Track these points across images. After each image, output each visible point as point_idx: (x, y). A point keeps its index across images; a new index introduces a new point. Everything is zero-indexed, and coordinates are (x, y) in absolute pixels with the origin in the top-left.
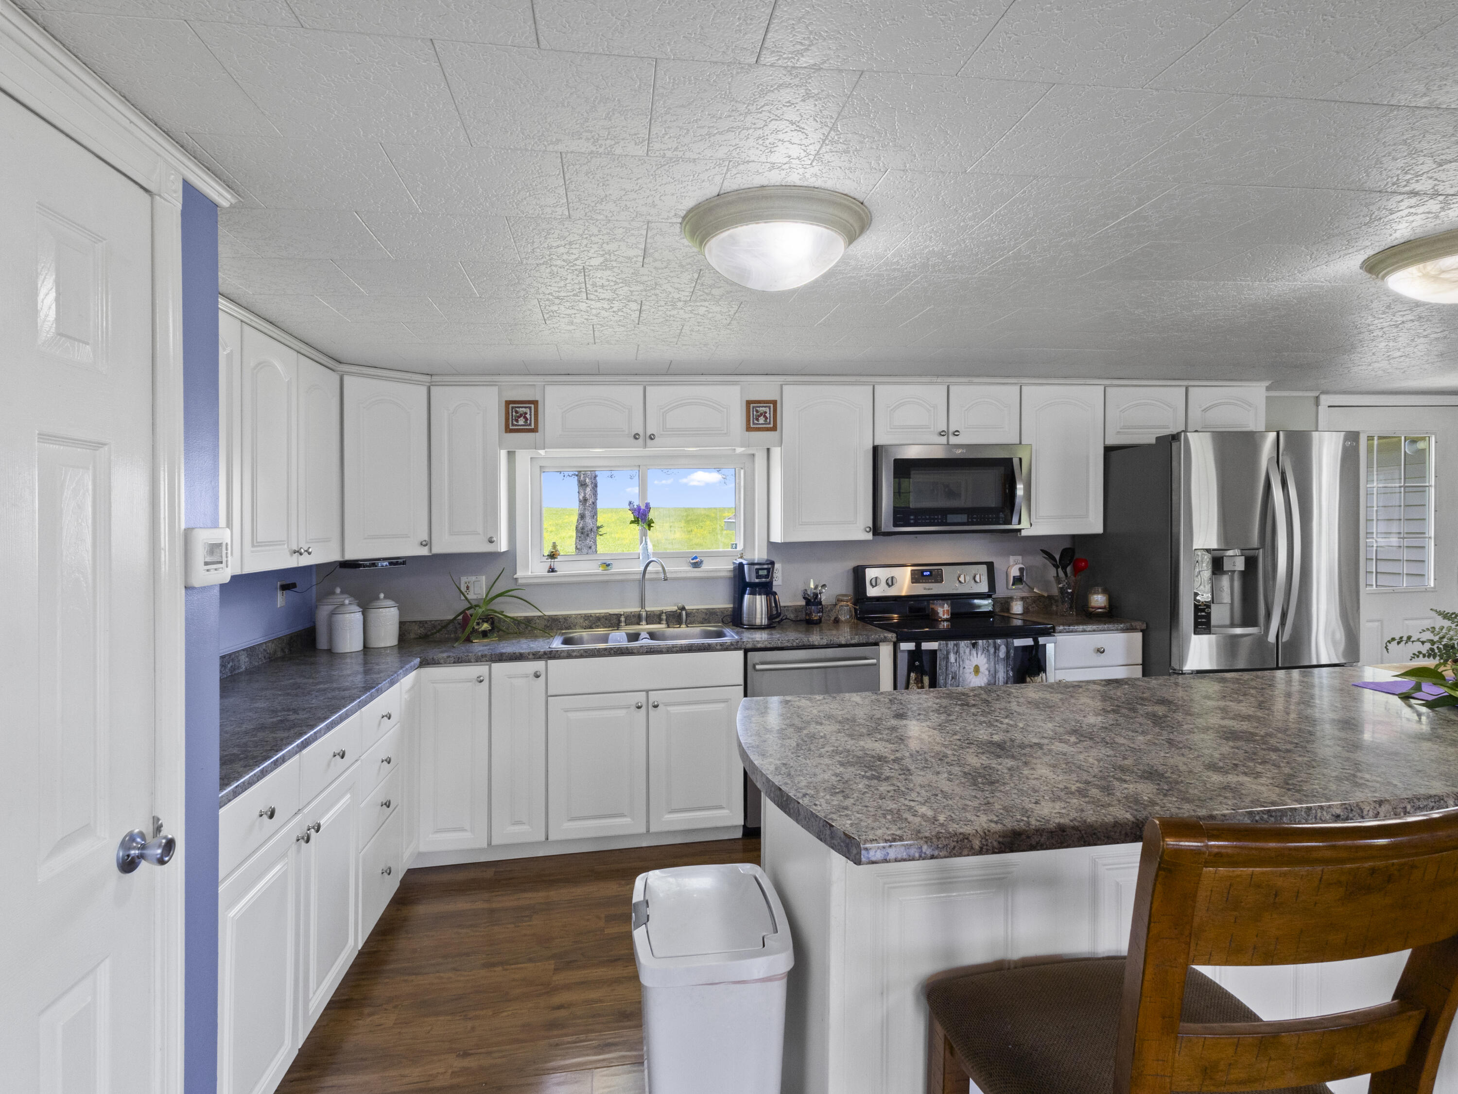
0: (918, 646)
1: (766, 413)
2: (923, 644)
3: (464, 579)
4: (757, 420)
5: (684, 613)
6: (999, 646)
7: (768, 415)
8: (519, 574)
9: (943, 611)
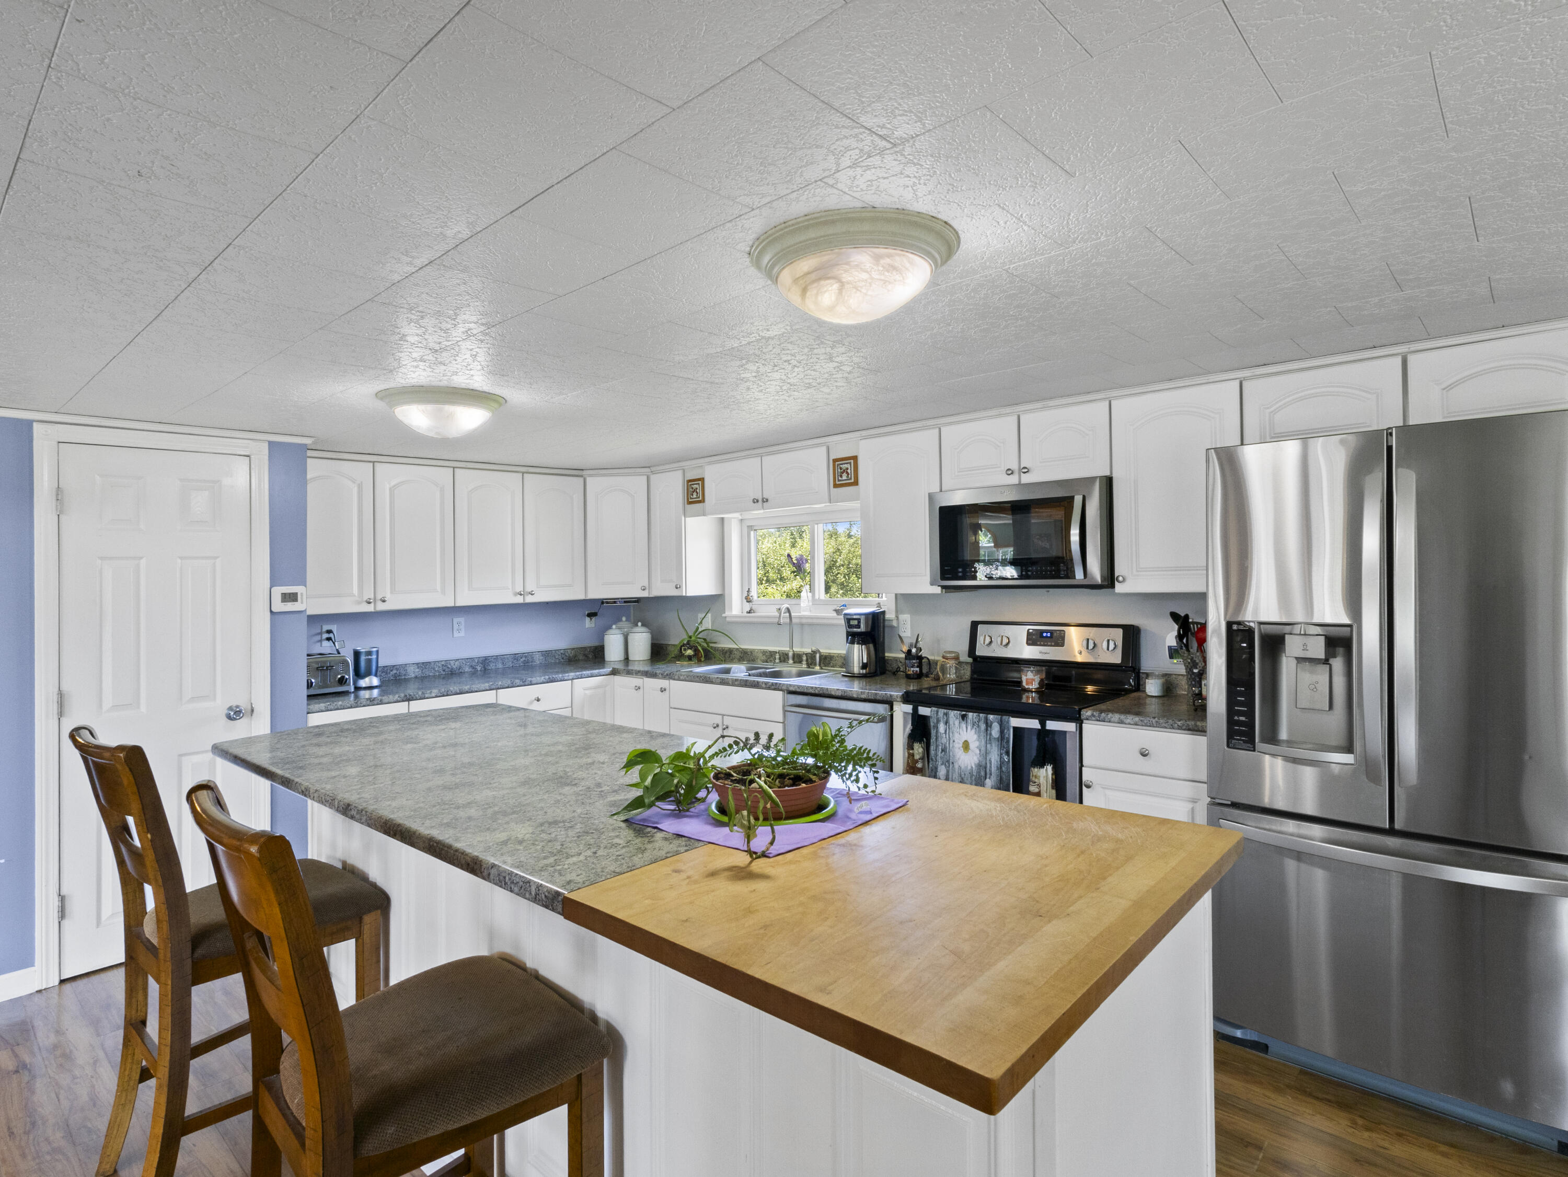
0: (915, 710)
1: (848, 469)
2: (920, 708)
4: (841, 476)
5: (818, 656)
7: (849, 471)
8: (727, 613)
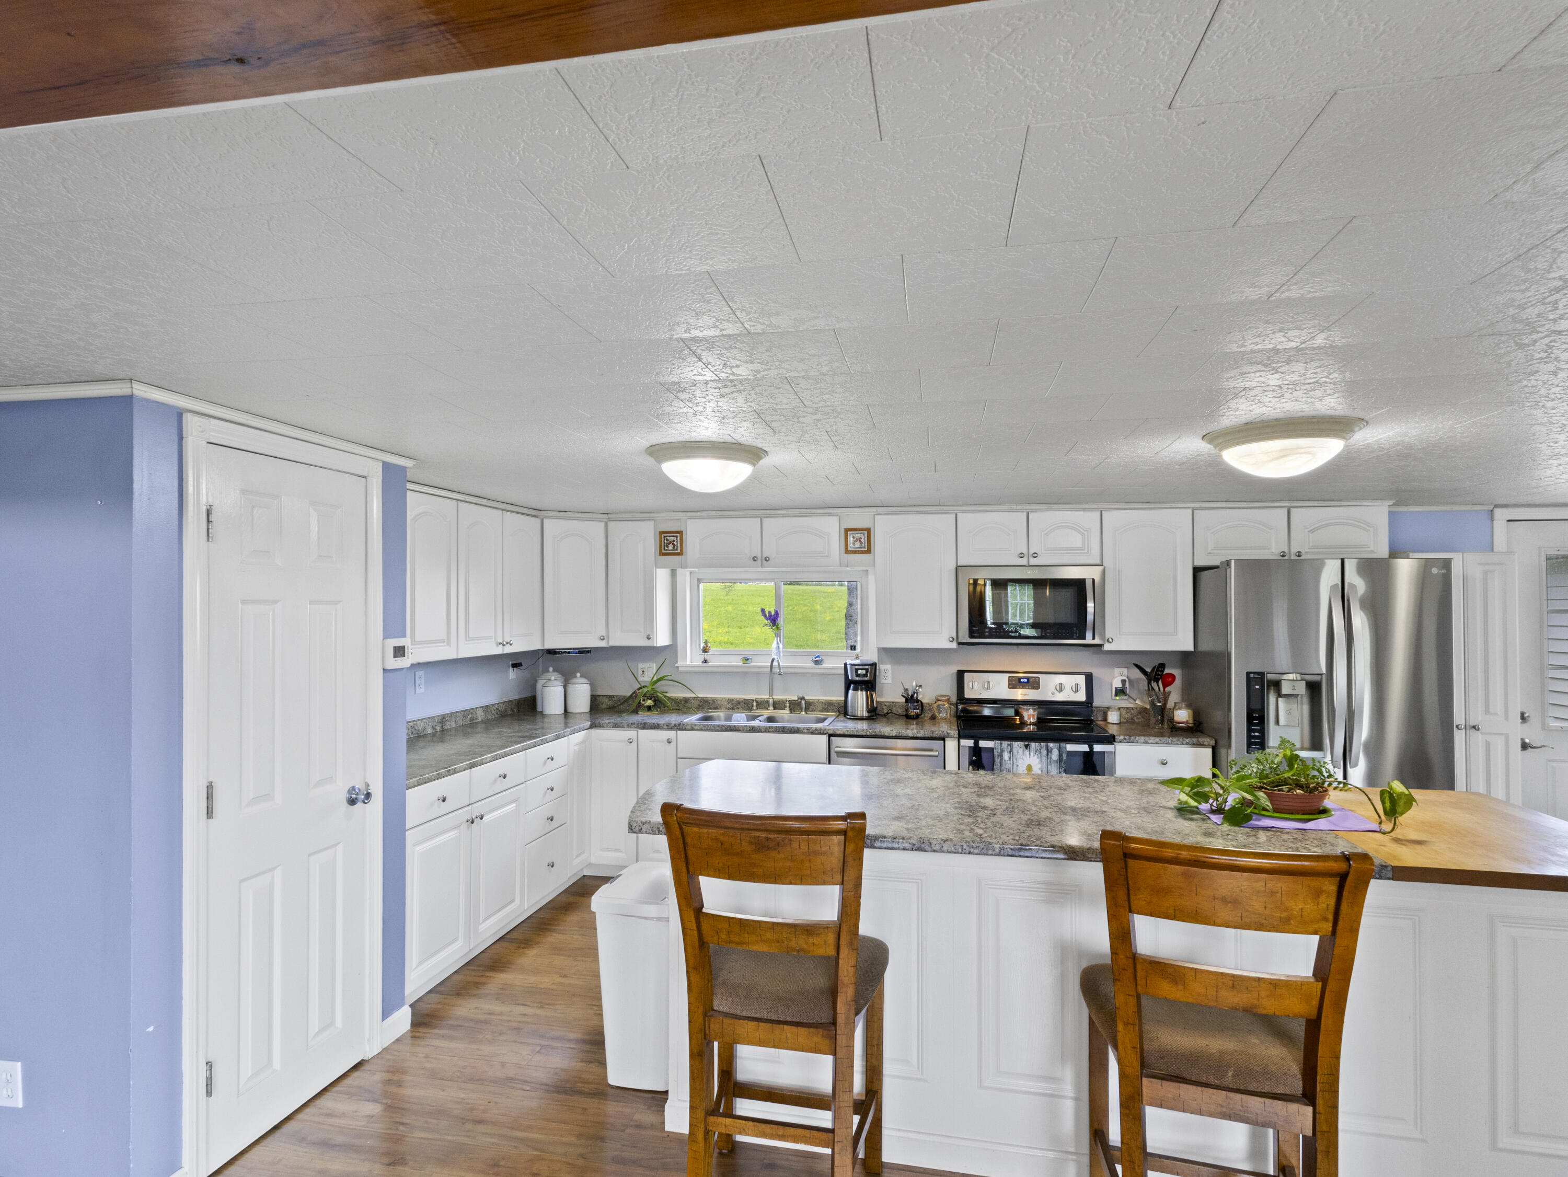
0: (976, 743)
1: (861, 538)
2: (980, 742)
3: (640, 665)
4: (853, 544)
5: (803, 702)
6: (1052, 749)
7: (862, 540)
8: (679, 663)
9: (1030, 715)
